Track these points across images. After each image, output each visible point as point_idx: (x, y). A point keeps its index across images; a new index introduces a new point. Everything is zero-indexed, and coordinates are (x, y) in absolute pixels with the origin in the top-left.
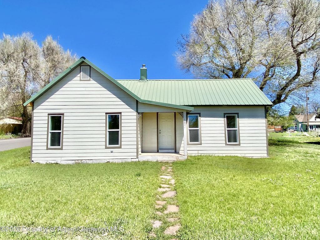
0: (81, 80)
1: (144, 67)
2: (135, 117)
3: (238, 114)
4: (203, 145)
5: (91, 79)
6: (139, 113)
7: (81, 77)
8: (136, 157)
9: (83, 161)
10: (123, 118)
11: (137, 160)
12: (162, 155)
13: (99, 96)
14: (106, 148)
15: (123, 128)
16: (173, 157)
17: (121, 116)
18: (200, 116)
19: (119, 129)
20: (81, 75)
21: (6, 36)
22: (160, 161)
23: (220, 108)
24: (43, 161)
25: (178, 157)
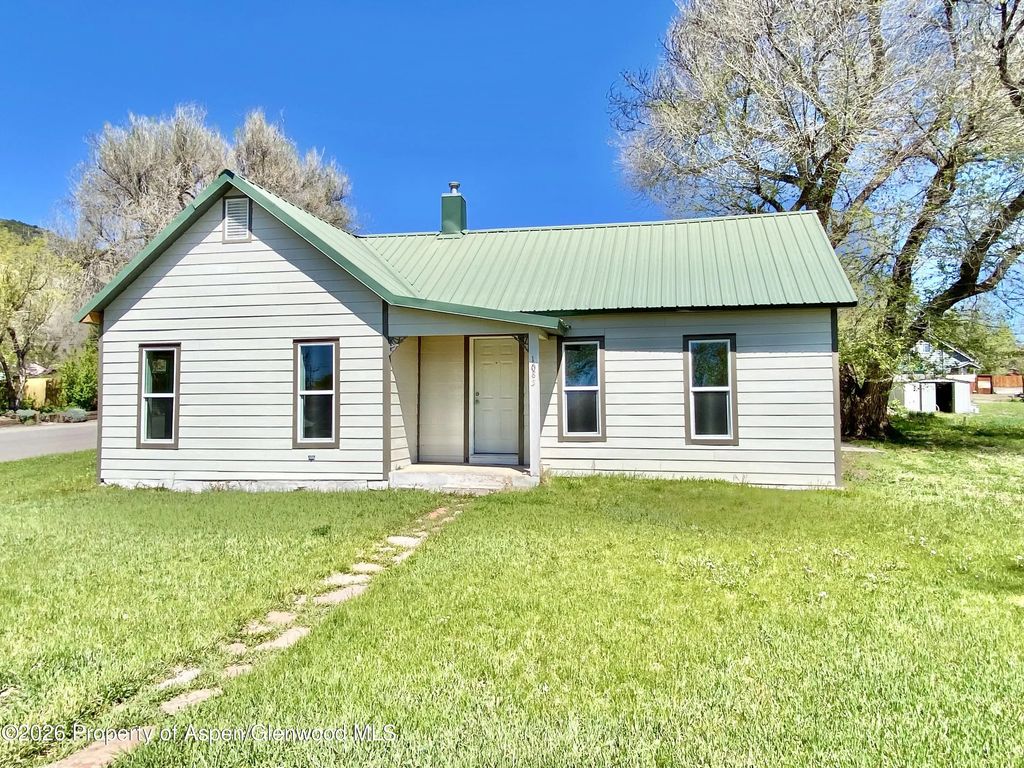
0: (225, 243)
1: (454, 190)
2: (380, 353)
3: (732, 336)
4: (610, 442)
5: (254, 237)
6: (390, 340)
7: (226, 230)
8: (381, 477)
9: (231, 484)
10: (343, 354)
11: (384, 485)
12: (460, 473)
13: (273, 288)
14: (297, 446)
15: (343, 387)
16: (493, 478)
17: (338, 348)
18: (602, 347)
19: (331, 389)
20: (227, 224)
21: (136, 120)
22: (448, 492)
23: (671, 319)
24: (127, 482)
25: (510, 478)
